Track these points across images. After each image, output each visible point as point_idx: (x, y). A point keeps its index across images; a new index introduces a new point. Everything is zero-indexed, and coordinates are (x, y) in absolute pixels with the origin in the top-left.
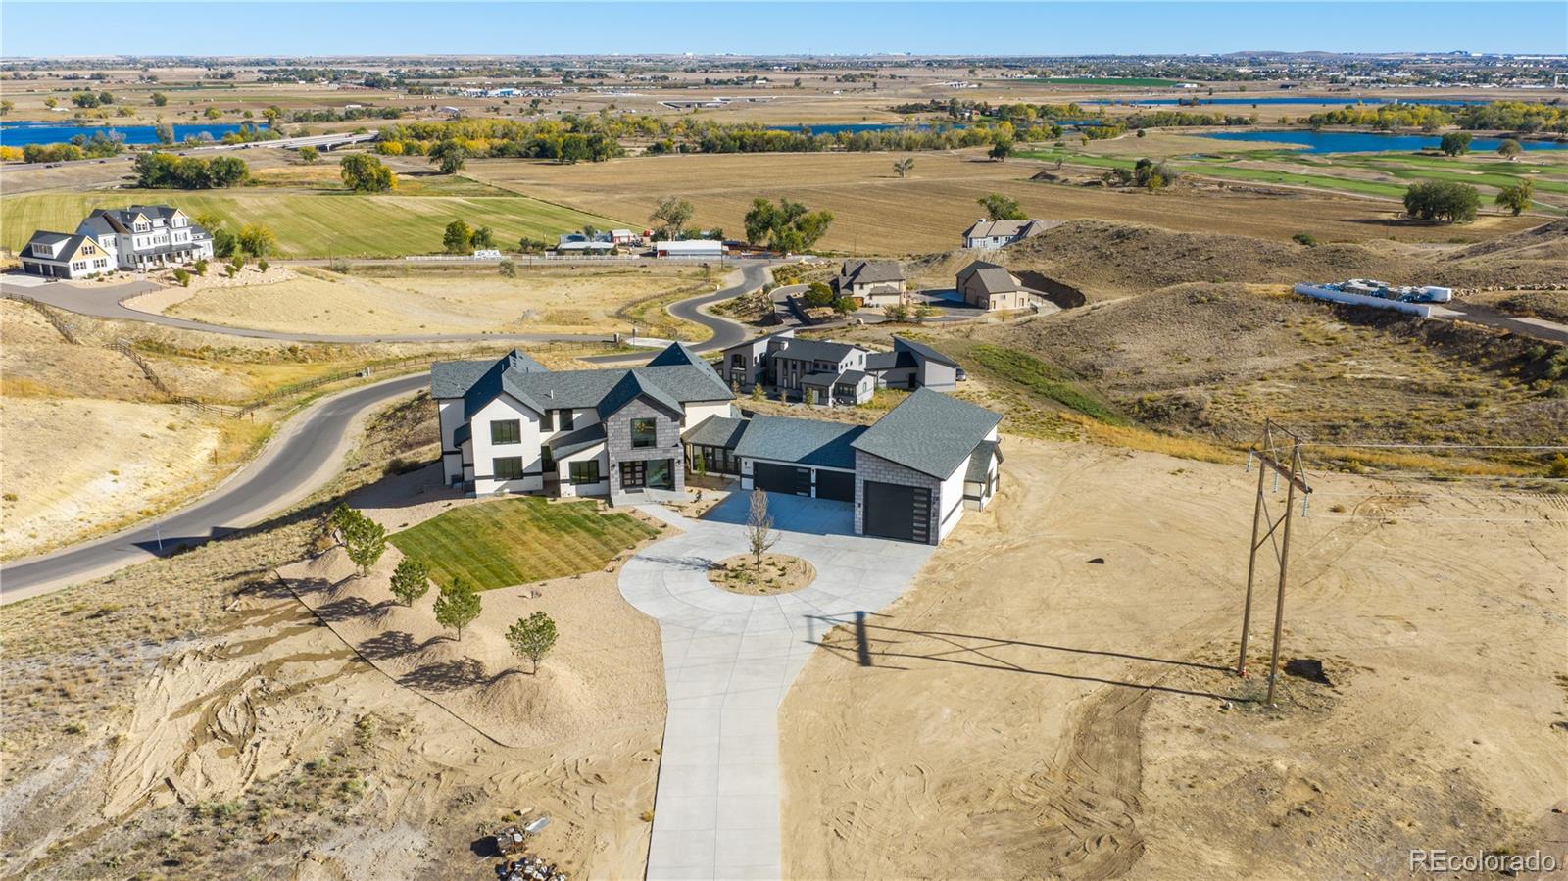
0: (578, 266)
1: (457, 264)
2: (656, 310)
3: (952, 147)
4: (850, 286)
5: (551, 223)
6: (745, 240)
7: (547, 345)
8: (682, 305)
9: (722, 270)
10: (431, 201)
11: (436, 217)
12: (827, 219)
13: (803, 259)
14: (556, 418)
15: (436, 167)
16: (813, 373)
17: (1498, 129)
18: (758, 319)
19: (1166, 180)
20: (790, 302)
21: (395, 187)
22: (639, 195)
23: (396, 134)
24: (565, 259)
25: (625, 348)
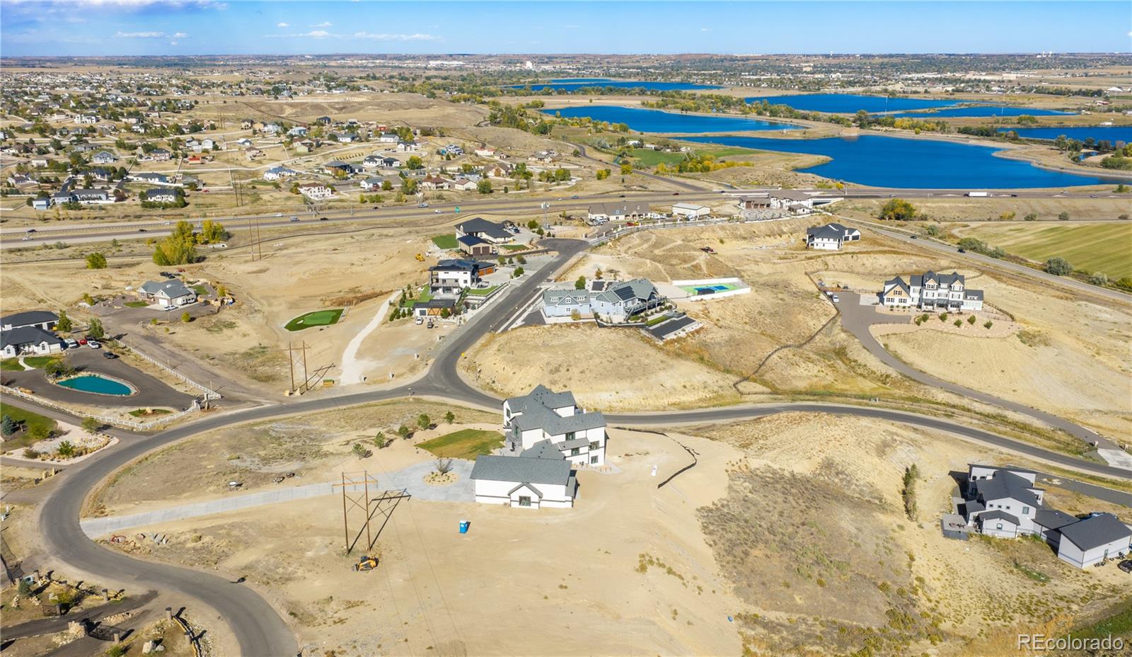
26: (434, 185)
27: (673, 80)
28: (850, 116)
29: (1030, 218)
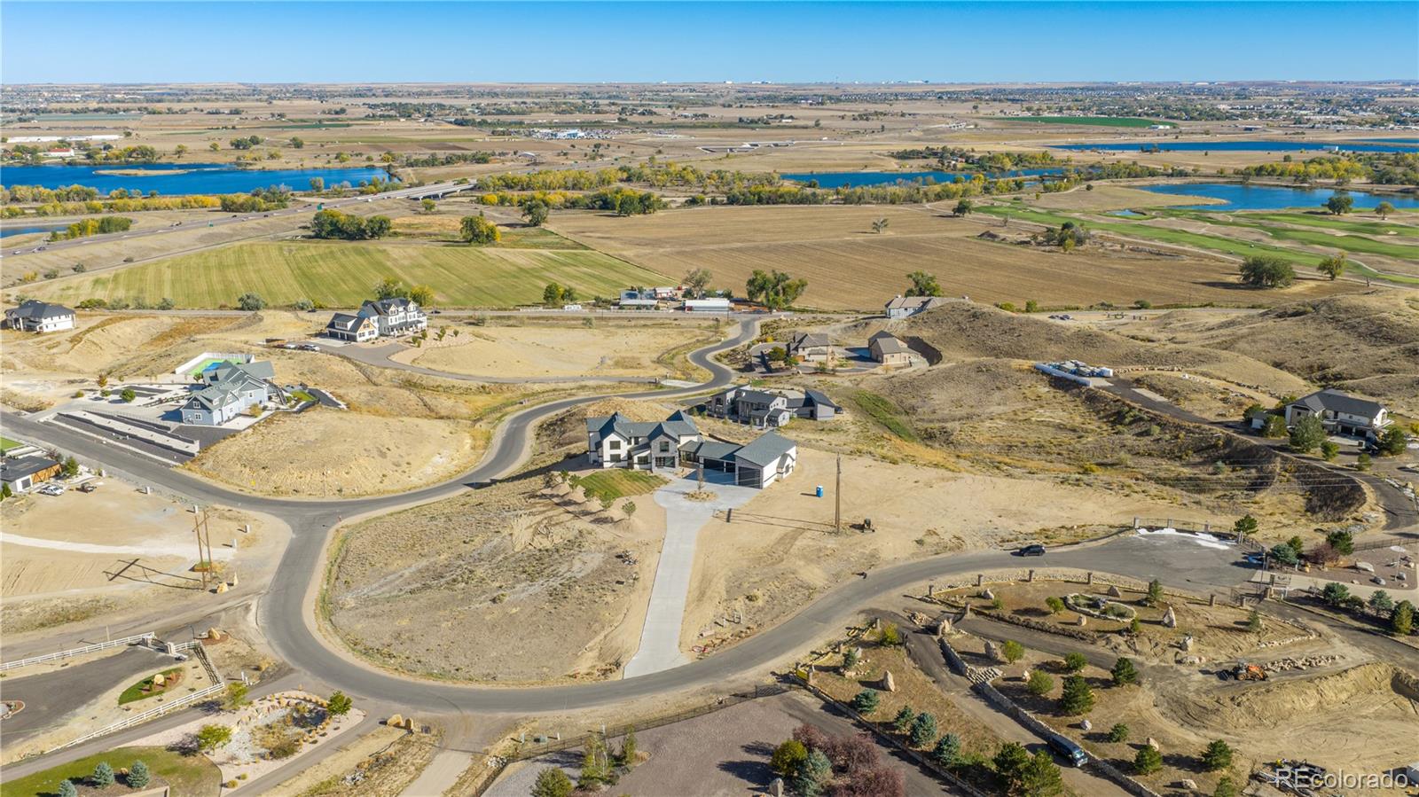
0: (633, 318)
1: (554, 315)
2: (681, 357)
3: (928, 201)
4: (796, 349)
5: (613, 276)
6: (746, 296)
7: (617, 384)
8: (698, 353)
9: (728, 323)
10: (524, 254)
11: (533, 269)
12: (803, 285)
13: (783, 315)
14: (633, 440)
15: (527, 219)
16: (758, 409)
17: (1402, 183)
18: (742, 367)
19: (1080, 241)
20: (762, 356)
21: (498, 240)
22: (677, 249)
23: (491, 184)
24: (624, 313)
25: (661, 387)
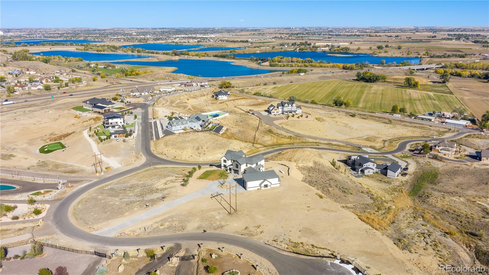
1: (386, 117)
4: (435, 146)
15: (441, 81)
21: (419, 87)
23: (449, 66)
25: (359, 150)
26: (21, 88)
27: (79, 39)
28: (171, 52)
29: (265, 84)
